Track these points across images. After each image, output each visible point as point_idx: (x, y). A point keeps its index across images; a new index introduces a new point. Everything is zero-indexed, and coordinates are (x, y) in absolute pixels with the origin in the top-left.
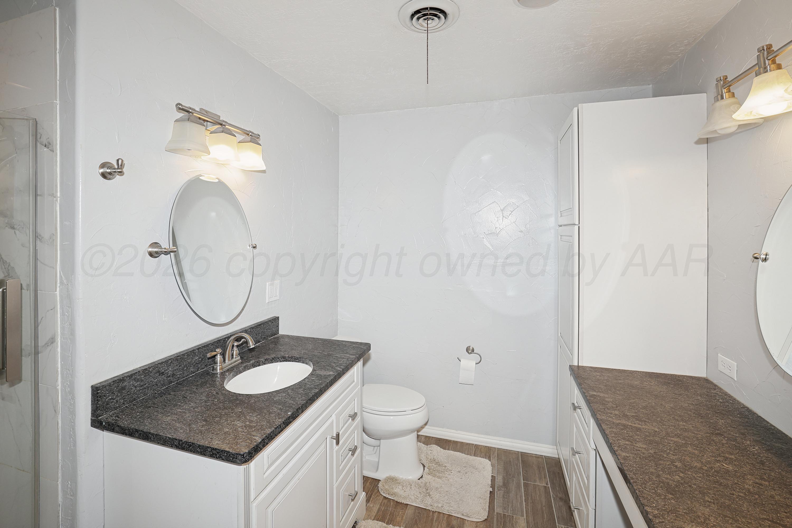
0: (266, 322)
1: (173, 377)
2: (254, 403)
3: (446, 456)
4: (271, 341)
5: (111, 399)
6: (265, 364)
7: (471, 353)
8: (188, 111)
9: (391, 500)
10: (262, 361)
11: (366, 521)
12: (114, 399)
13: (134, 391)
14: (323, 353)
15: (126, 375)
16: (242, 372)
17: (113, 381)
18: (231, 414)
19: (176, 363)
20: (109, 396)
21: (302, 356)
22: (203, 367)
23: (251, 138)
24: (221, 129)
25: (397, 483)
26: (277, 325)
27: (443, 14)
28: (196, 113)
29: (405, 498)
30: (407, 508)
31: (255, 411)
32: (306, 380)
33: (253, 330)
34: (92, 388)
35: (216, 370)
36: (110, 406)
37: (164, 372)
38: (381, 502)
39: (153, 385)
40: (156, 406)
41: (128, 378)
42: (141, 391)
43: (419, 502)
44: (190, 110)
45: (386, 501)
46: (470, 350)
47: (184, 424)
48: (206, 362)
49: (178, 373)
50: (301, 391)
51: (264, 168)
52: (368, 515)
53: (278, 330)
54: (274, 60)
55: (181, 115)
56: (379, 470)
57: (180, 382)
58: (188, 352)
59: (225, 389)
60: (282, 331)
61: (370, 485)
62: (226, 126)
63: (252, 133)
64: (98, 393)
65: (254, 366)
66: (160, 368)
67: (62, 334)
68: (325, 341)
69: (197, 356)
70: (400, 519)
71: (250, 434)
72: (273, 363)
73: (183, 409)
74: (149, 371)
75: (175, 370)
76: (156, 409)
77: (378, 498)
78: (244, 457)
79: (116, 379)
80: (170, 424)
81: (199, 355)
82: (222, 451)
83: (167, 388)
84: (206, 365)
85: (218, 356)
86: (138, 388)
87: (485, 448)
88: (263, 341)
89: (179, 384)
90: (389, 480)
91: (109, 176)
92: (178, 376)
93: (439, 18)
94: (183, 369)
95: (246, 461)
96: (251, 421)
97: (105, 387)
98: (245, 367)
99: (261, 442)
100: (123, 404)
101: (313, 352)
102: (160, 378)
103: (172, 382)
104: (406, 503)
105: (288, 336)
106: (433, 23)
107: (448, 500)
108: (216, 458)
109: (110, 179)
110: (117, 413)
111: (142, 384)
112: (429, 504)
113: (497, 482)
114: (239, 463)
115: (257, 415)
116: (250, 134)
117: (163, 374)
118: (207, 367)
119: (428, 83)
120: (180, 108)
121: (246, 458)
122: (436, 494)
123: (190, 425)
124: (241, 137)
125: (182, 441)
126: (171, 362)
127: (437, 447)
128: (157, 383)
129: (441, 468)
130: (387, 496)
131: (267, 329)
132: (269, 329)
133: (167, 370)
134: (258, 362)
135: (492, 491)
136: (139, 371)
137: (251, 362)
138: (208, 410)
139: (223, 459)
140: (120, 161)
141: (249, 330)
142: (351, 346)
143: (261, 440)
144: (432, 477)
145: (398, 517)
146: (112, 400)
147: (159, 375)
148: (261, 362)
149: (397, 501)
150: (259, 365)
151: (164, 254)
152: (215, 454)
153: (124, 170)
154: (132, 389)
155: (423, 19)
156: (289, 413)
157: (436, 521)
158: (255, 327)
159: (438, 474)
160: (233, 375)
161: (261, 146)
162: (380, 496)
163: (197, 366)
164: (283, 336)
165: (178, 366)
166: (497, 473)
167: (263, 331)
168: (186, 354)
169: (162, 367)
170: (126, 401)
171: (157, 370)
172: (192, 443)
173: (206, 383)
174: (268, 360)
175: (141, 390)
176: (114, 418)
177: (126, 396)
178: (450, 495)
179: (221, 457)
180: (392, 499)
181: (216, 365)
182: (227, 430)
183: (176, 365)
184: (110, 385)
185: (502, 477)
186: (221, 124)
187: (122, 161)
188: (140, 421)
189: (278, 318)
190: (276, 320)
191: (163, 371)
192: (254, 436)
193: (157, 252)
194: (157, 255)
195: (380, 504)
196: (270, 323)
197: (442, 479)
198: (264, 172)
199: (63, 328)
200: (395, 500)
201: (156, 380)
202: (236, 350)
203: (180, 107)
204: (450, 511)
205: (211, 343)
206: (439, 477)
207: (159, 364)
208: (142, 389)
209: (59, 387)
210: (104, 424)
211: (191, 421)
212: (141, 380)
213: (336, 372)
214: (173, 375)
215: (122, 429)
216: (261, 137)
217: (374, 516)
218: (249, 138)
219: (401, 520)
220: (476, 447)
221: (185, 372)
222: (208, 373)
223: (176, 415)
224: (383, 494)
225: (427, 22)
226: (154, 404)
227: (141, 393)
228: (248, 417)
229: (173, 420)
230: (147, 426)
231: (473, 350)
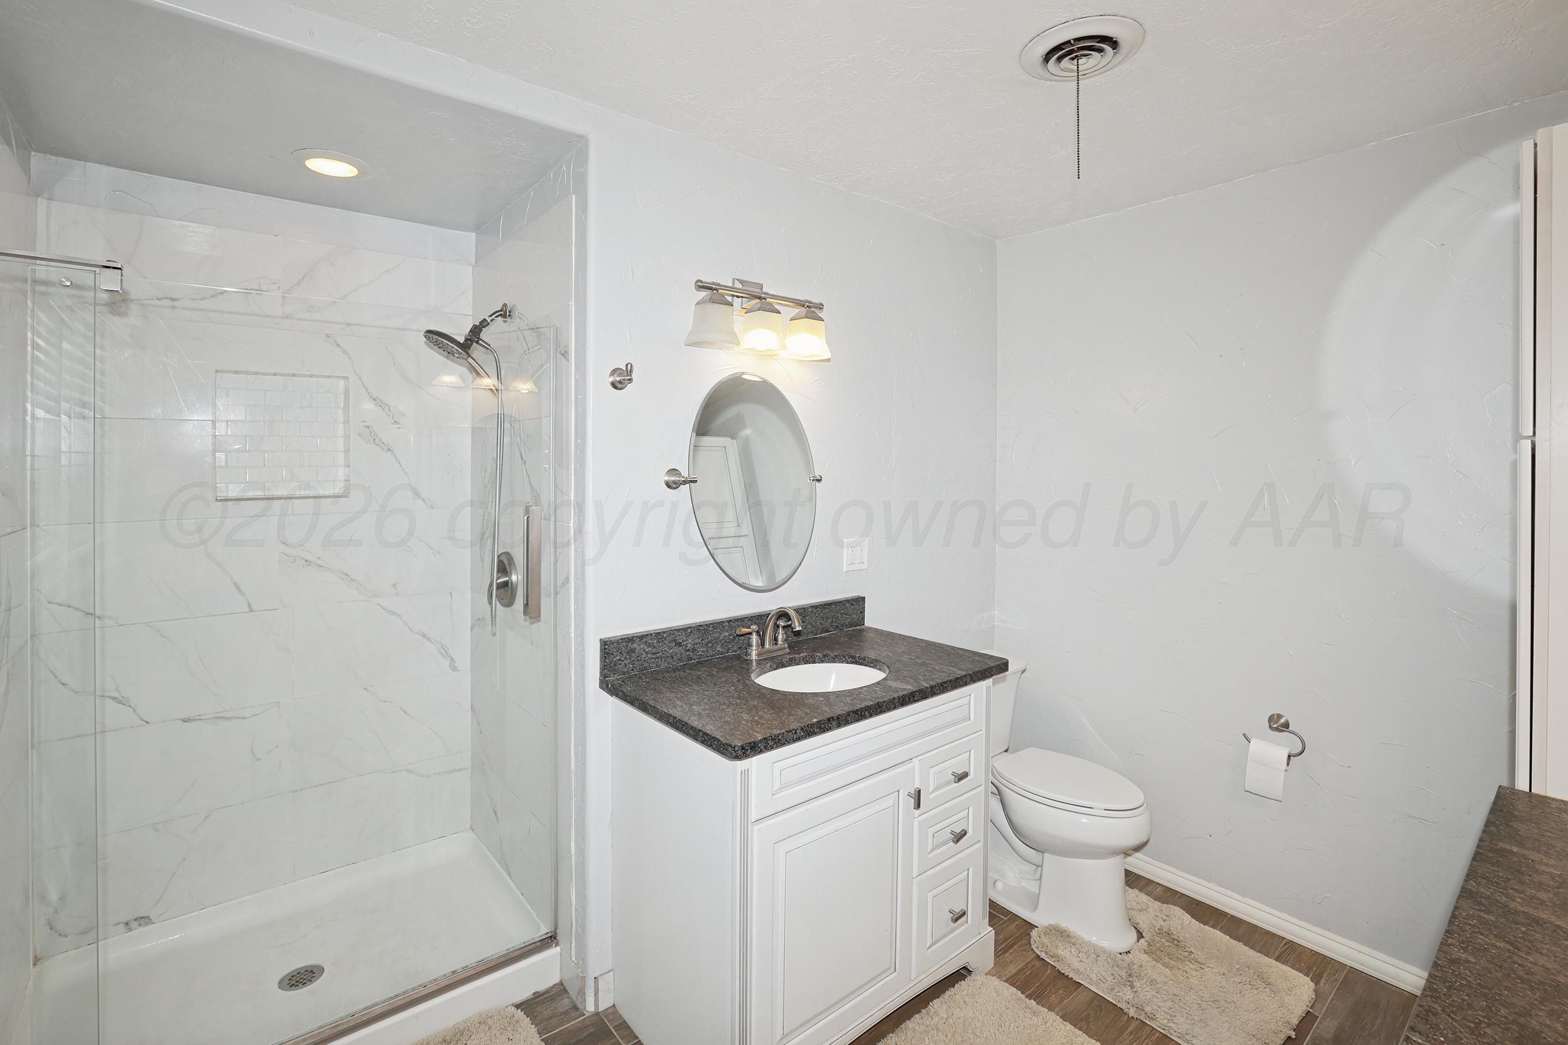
0: (840, 602)
1: (693, 652)
2: (776, 700)
3: (1200, 935)
4: (846, 633)
5: (619, 660)
6: (823, 662)
7: (1277, 729)
8: (710, 289)
9: (1049, 967)
10: (819, 657)
11: (989, 977)
12: (622, 661)
13: (645, 658)
14: (916, 660)
15: (636, 635)
16: (786, 667)
17: (622, 639)
18: (742, 705)
19: (697, 634)
20: (617, 656)
21: (879, 658)
22: (735, 648)
23: (807, 312)
24: (759, 306)
25: (1069, 942)
26: (861, 610)
27: (1107, 43)
28: (722, 289)
29: (1078, 972)
30: (1076, 990)
31: (772, 709)
32: (864, 689)
33: (818, 611)
34: (600, 641)
35: (750, 655)
36: (618, 668)
37: (681, 643)
38: (1028, 960)
39: (668, 657)
40: (665, 680)
41: (639, 640)
42: (652, 660)
43: (1105, 989)
44: (714, 286)
45: (1038, 964)
46: (1279, 725)
47: (686, 704)
48: (739, 643)
49: (701, 650)
50: (848, 699)
51: (828, 355)
52: (996, 971)
53: (863, 619)
54: (848, 179)
55: (703, 294)
56: (1039, 908)
57: (702, 661)
58: (714, 623)
59: (750, 678)
60: (871, 621)
61: (1017, 929)
62: (768, 300)
63: (810, 302)
64: (605, 649)
65: (806, 662)
66: (676, 636)
67: (576, 573)
68: (931, 645)
69: (727, 632)
70: (1057, 1001)
71: (753, 730)
72: (835, 662)
73: (691, 689)
74: (663, 636)
75: (696, 644)
76: (663, 683)
77: (1024, 953)
78: (734, 750)
79: (624, 637)
80: (671, 700)
81: (730, 631)
82: (713, 738)
83: (684, 665)
84: (739, 648)
85: (754, 636)
86: (650, 656)
87: (1313, 955)
88: (834, 631)
89: (699, 663)
90: (1053, 931)
91: (620, 386)
92: (701, 653)
93: (1100, 50)
94: (707, 645)
95: (738, 756)
96: (761, 717)
97: (613, 643)
98: (791, 660)
99: (761, 741)
100: (632, 670)
101: (902, 656)
102: (677, 650)
103: (691, 659)
104: (1078, 981)
105: (877, 630)
106: (1090, 62)
107: (1172, 1010)
108: (707, 746)
109: (621, 389)
110: (625, 679)
111: (654, 651)
112: (1124, 999)
113: (1317, 1028)
114: (729, 757)
115: (772, 713)
116: (807, 304)
117: (680, 644)
118: (741, 651)
119: (1079, 178)
120: (701, 286)
121: (738, 753)
122: (1148, 989)
123: (691, 705)
124: (789, 311)
125: (676, 718)
126: (692, 631)
127: (1183, 914)
128: (672, 655)
129: (1180, 952)
130: (1043, 955)
131: (841, 614)
132: (846, 615)
133: (685, 641)
134: (811, 657)
135: (1294, 1037)
136: (651, 634)
137: (802, 655)
138: (717, 696)
139: (713, 749)
140: (629, 366)
141: (810, 610)
142: (971, 657)
143: (762, 738)
144: (1151, 959)
145: (1054, 995)
146: (620, 662)
147: (676, 645)
148: (817, 657)
149: (1060, 971)
150: (814, 662)
151: (683, 484)
152: (706, 740)
153: (634, 375)
154: (642, 654)
155: (1070, 58)
156: (815, 720)
157: (1131, 1033)
158: (821, 607)
159: (1167, 960)
160: (771, 666)
161: (823, 321)
162: (1031, 952)
163: (726, 646)
164: (870, 629)
165: (701, 639)
166: (1327, 1011)
167: (834, 615)
168: (712, 626)
169: (679, 635)
170: (636, 667)
171: (672, 638)
172: (685, 723)
173: (731, 667)
174: (827, 657)
175: (652, 658)
176: (620, 682)
177: (636, 661)
178: (1181, 1004)
179: (711, 745)
180: (1052, 964)
181: (750, 648)
182: (729, 719)
183: (697, 637)
184: (618, 642)
185: (1336, 1024)
186: (760, 298)
187: (631, 365)
188: (643, 690)
189: (863, 599)
190: (859, 602)
191: (680, 641)
192: (756, 732)
193: (675, 482)
194: (674, 486)
195: (1025, 963)
196: (847, 605)
197: (1173, 972)
198: (828, 360)
199: (576, 566)
200: (1058, 968)
201: (672, 650)
202: (782, 634)
203: (700, 284)
204: (1167, 1028)
205: (748, 617)
206: (1171, 968)
207: (675, 630)
208: (654, 658)
209: (573, 635)
210: (610, 686)
211: (694, 702)
212: (653, 646)
213: (917, 687)
214: (694, 650)
215: (625, 695)
216: (824, 308)
217: (1008, 977)
218: (803, 311)
219: (1059, 1003)
220: (1288, 946)
221: (710, 650)
222: (739, 658)
223: (682, 693)
224: (1035, 950)
225: (1078, 62)
226: (664, 677)
227: (653, 662)
228: (760, 713)
229: (676, 697)
230: (647, 696)
231: (1286, 725)
